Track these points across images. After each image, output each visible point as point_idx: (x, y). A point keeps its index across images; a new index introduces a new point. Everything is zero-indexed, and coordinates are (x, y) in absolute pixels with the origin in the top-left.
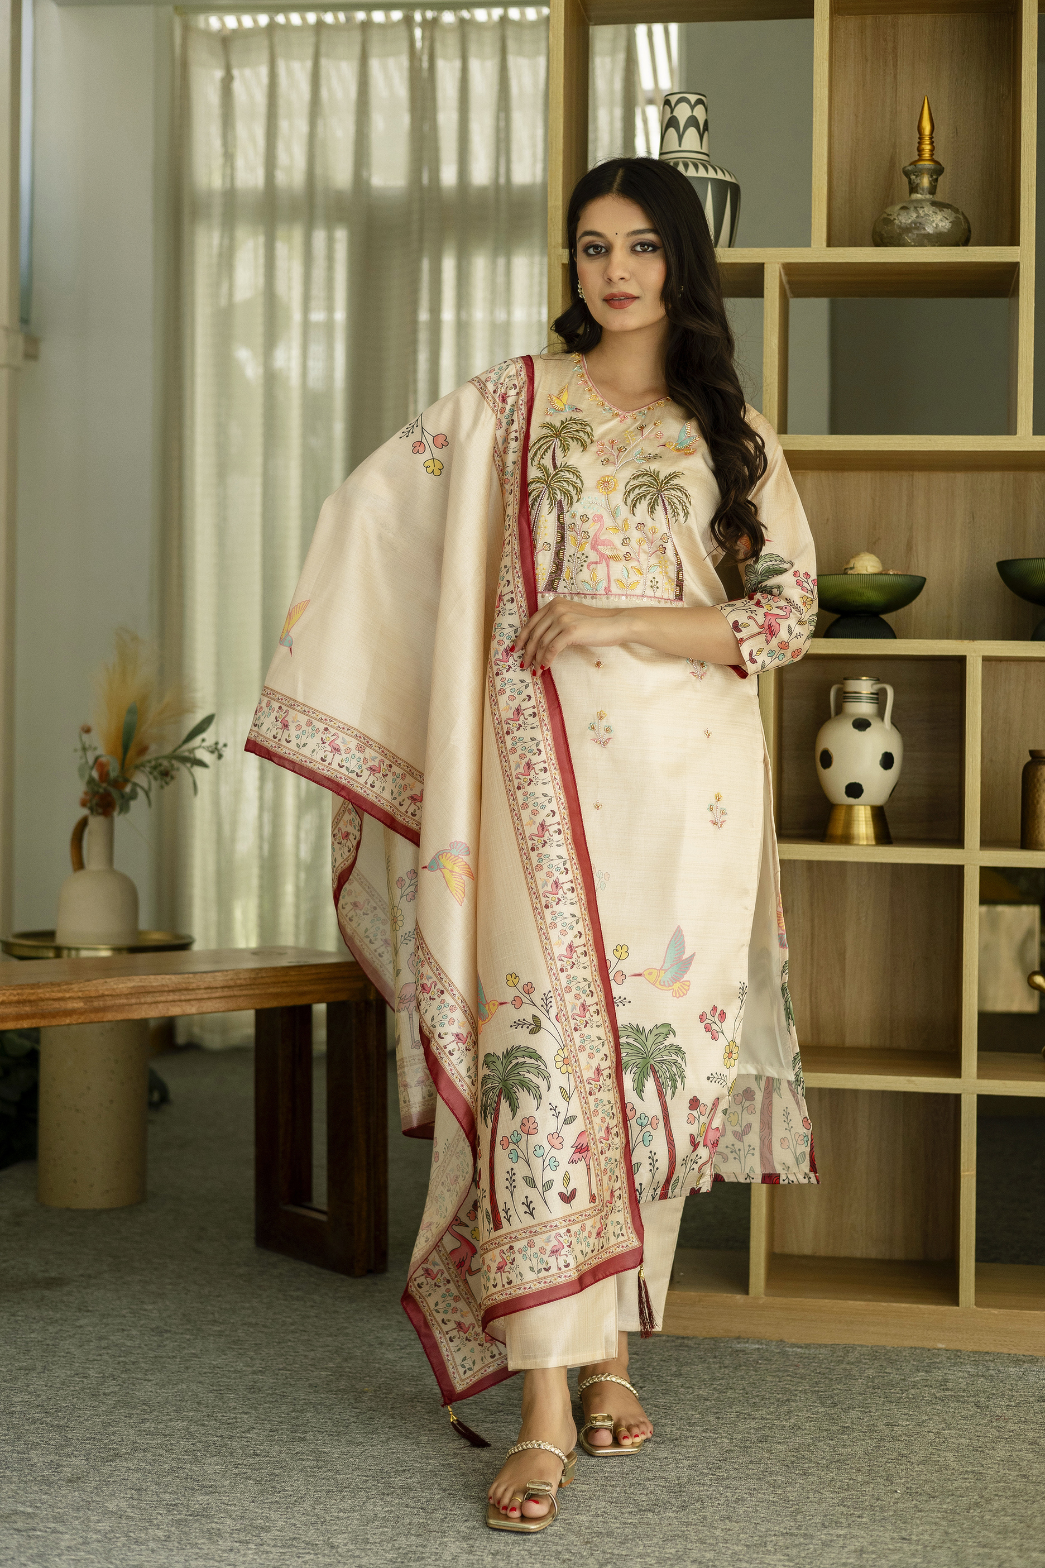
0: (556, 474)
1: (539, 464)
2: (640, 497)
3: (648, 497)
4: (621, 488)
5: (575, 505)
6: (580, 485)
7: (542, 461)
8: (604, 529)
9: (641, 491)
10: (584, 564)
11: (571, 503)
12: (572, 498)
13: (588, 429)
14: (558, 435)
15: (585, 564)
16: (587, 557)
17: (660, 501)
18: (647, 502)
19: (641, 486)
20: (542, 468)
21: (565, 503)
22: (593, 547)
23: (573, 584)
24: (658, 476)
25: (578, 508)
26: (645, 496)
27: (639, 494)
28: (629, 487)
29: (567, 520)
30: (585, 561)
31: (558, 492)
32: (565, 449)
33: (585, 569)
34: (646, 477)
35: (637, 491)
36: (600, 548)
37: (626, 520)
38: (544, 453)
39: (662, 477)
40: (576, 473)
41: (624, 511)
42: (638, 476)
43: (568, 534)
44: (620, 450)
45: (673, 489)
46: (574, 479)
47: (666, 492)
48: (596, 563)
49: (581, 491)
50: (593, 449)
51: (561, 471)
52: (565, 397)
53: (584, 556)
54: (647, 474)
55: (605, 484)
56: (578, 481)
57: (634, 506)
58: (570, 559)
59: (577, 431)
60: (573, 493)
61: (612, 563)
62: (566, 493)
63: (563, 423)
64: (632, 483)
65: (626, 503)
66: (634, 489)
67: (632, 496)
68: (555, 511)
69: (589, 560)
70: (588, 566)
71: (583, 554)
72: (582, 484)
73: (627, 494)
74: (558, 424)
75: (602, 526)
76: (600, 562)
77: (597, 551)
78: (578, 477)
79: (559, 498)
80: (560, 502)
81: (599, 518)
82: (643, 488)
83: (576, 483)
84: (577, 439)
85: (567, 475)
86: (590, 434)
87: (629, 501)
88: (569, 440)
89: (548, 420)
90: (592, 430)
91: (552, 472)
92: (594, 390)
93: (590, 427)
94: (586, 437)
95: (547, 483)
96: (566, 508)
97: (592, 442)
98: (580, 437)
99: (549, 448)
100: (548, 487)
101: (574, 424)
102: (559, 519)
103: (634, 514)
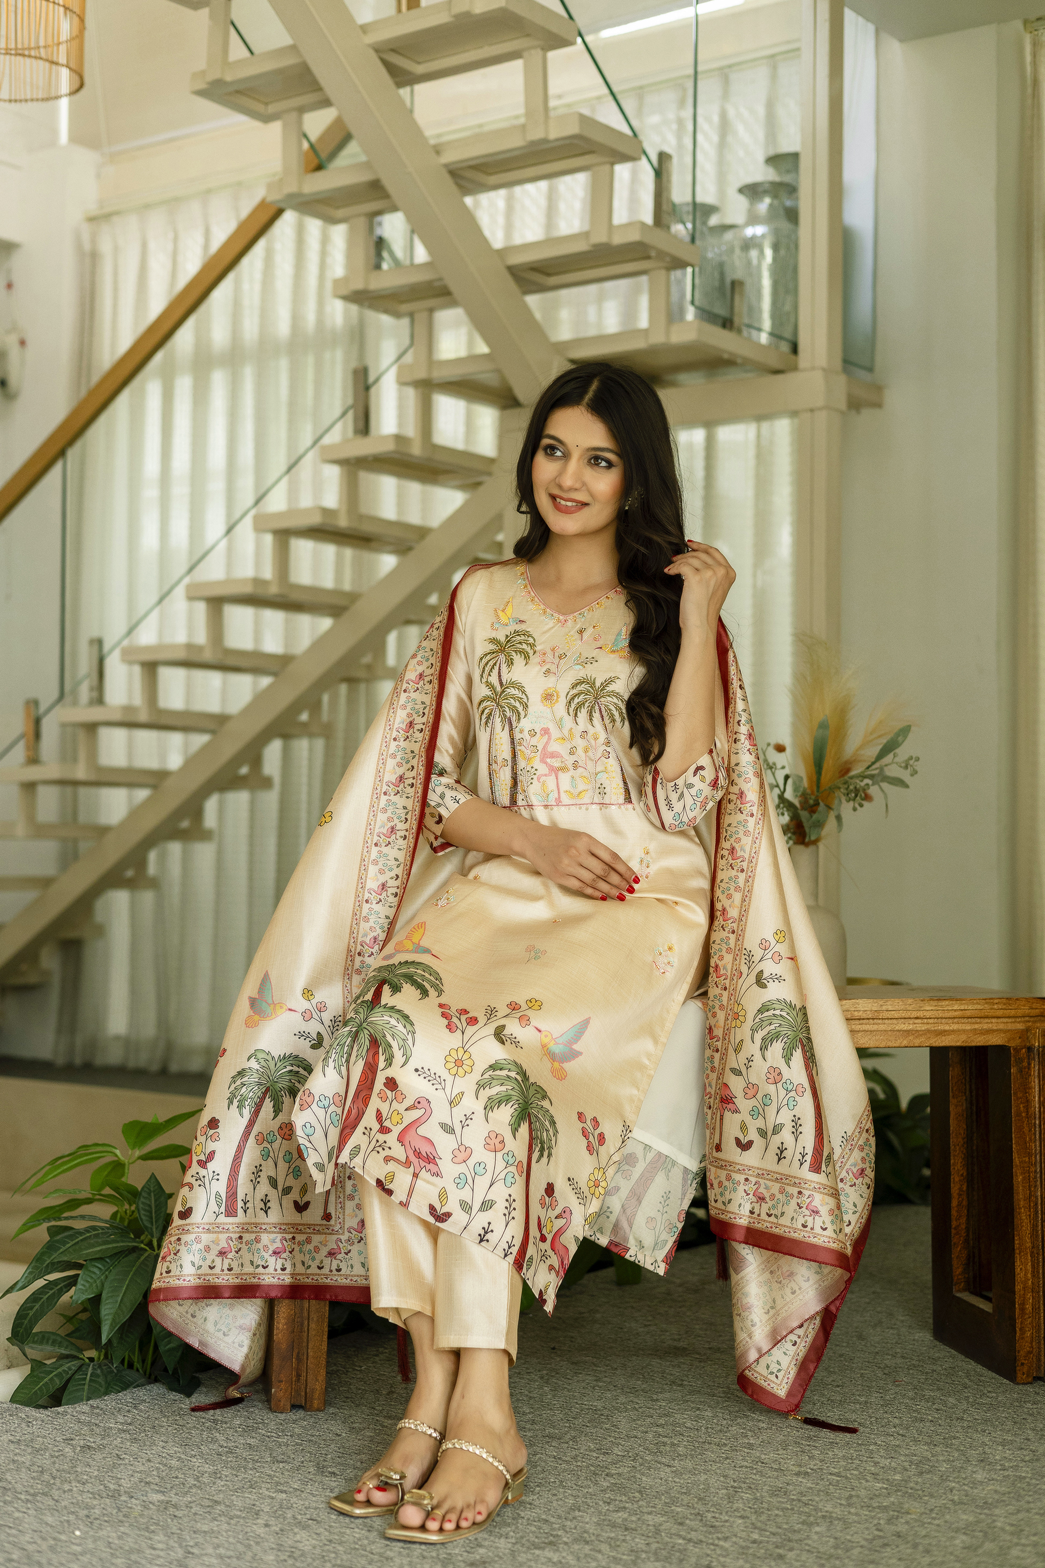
0: (503, 691)
1: (487, 682)
2: (580, 706)
3: (587, 705)
4: (563, 701)
5: (522, 720)
6: (525, 700)
7: (490, 679)
8: (551, 741)
9: (579, 700)
10: (534, 776)
11: (519, 719)
12: (519, 714)
13: (531, 640)
14: (502, 650)
17: (597, 707)
18: (585, 711)
19: (578, 695)
20: (490, 685)
21: (514, 719)
22: (543, 761)
24: (594, 683)
25: (525, 724)
26: (584, 704)
27: (578, 703)
28: (569, 697)
29: (517, 736)
30: (535, 774)
31: (507, 709)
32: (510, 663)
33: (535, 781)
34: (583, 685)
35: (576, 700)
36: (548, 760)
37: (569, 730)
38: (491, 671)
39: (598, 684)
40: (521, 688)
41: (568, 721)
42: (577, 685)
43: (518, 749)
44: (560, 658)
45: (609, 696)
46: (520, 695)
47: (602, 699)
49: (527, 706)
50: (534, 659)
51: (507, 688)
52: (509, 610)
54: (584, 682)
55: (548, 697)
56: (524, 696)
57: (576, 715)
58: (522, 772)
59: (520, 643)
60: (520, 709)
61: (561, 774)
62: (514, 709)
63: (507, 636)
64: (571, 693)
65: (568, 713)
66: (573, 699)
67: (573, 706)
68: (507, 728)
69: (539, 772)
70: (538, 779)
71: (532, 767)
72: (528, 699)
73: (568, 704)
74: (503, 639)
75: (550, 739)
76: (549, 775)
77: (546, 763)
78: (524, 692)
79: (507, 715)
80: (510, 719)
81: (546, 731)
82: (582, 697)
83: (521, 699)
84: (520, 652)
85: (512, 691)
86: (532, 646)
87: (571, 710)
88: (514, 654)
89: (494, 635)
90: (534, 640)
91: (499, 689)
92: (536, 599)
93: (532, 637)
94: (528, 649)
95: (496, 701)
96: (514, 724)
97: (535, 652)
98: (523, 649)
99: (495, 664)
100: (498, 705)
101: (518, 637)
102: (510, 735)
103: (575, 722)
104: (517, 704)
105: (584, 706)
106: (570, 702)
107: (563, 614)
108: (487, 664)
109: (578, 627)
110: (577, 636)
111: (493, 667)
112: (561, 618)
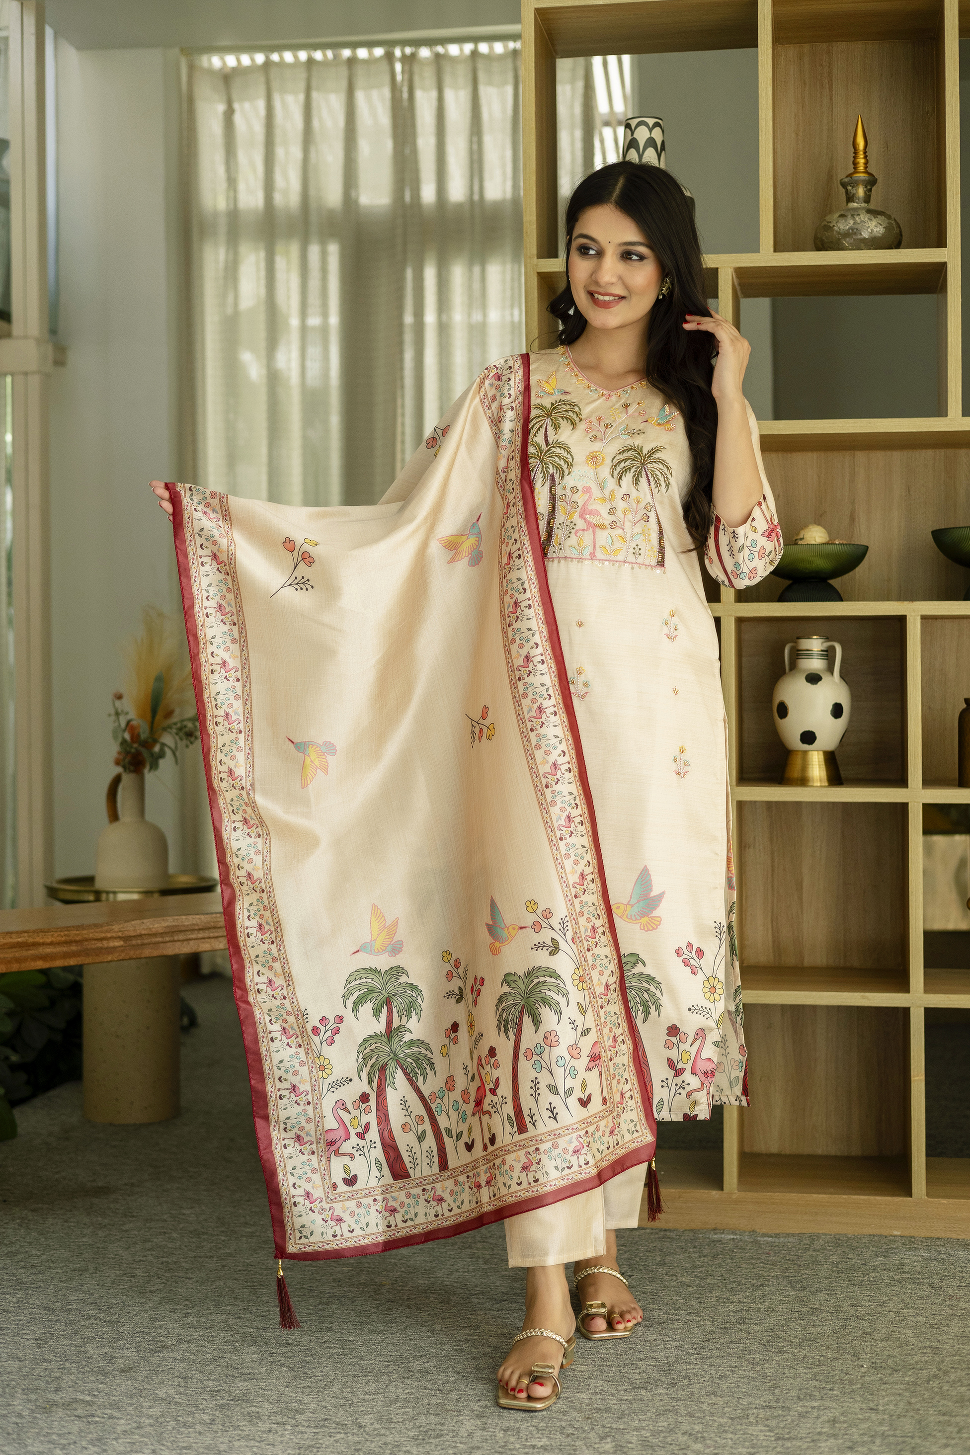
0: (550, 451)
2: (626, 470)
3: (634, 469)
4: (608, 464)
5: (566, 478)
6: (571, 461)
7: (536, 439)
8: (592, 499)
9: (626, 464)
10: (570, 530)
11: (563, 477)
12: (563, 471)
13: (577, 409)
14: (548, 415)
15: (573, 531)
16: (575, 525)
17: (643, 473)
18: (632, 474)
19: (626, 460)
20: (538, 445)
21: (557, 477)
22: (581, 516)
23: (561, 549)
24: (641, 450)
25: (568, 482)
27: (624, 467)
28: (615, 462)
29: (558, 491)
30: (573, 528)
31: (551, 467)
32: (556, 427)
33: (572, 535)
34: (631, 451)
35: (622, 465)
36: (588, 517)
37: (612, 491)
38: (536, 435)
39: (645, 451)
40: (568, 449)
41: (611, 483)
42: (624, 451)
43: (559, 504)
44: (607, 427)
45: (655, 462)
46: (566, 455)
47: (649, 466)
48: (583, 530)
49: (572, 465)
50: (580, 426)
51: (554, 448)
52: (553, 383)
53: (573, 524)
54: (631, 449)
55: (595, 459)
56: (569, 456)
57: (620, 478)
58: (559, 526)
59: (568, 410)
60: (565, 468)
61: (599, 531)
62: (558, 467)
63: (553, 404)
64: (618, 458)
65: (612, 476)
66: (620, 463)
67: (618, 469)
68: (548, 484)
69: (576, 528)
70: (576, 533)
71: (571, 522)
72: (573, 459)
73: (613, 468)
74: (547, 406)
75: (590, 497)
76: (587, 530)
78: (570, 452)
80: (553, 476)
81: (587, 490)
82: (629, 462)
83: (567, 458)
84: (567, 418)
85: (558, 450)
86: (578, 414)
87: (616, 473)
89: (538, 402)
90: (580, 409)
91: (544, 448)
92: (580, 375)
93: (578, 407)
94: (575, 417)
95: (540, 458)
96: (557, 481)
97: (581, 420)
98: (569, 416)
99: (541, 427)
100: (542, 461)
101: (563, 405)
102: (551, 491)
103: (620, 486)
104: (562, 463)
105: (630, 470)
106: (615, 466)
107: (607, 390)
109: (623, 401)
110: (622, 409)
111: (539, 429)
112: (605, 392)
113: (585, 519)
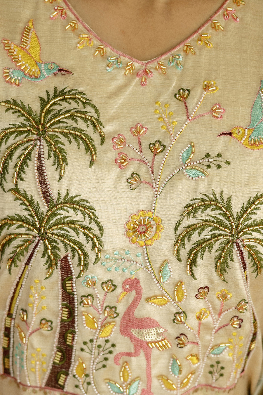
3: (216, 246)
6: (97, 232)
8: (142, 301)
10: (109, 356)
12: (85, 254)
15: (111, 357)
16: (113, 345)
18: (214, 254)
21: (73, 263)
23: (89, 384)
24: (229, 208)
28: (180, 229)
30: (111, 352)
31: (60, 245)
33: (110, 363)
34: (208, 211)
35: (195, 237)
39: (236, 209)
43: (79, 309)
46: (86, 223)
48: (129, 354)
49: (101, 244)
53: (109, 345)
56: (93, 225)
57: (193, 262)
58: (84, 347)
65: (179, 259)
67: (188, 246)
68: (57, 274)
69: (118, 350)
70: (116, 359)
71: (107, 341)
73: (180, 241)
75: (138, 297)
76: (136, 354)
78: (94, 219)
79: (62, 253)
82: (207, 233)
83: (89, 229)
84: (76, 136)
85: (70, 214)
86: (96, 124)
87: (184, 253)
88: (63, 139)
89: (13, 93)
90: (96, 110)
91: (43, 208)
92: (80, 26)
93: (93, 106)
94: (89, 130)
95: (39, 230)
96: (75, 270)
97: (103, 140)
98: (79, 130)
99: (28, 156)
100: (43, 237)
101: (64, 104)
102: (64, 287)
103: (193, 276)
104: (82, 239)
105: (211, 246)
106: (183, 240)
107: (140, 59)
108: (11, 155)
109: (173, 86)
110: (176, 106)
111: (24, 163)
112: (137, 65)
113: (131, 337)
